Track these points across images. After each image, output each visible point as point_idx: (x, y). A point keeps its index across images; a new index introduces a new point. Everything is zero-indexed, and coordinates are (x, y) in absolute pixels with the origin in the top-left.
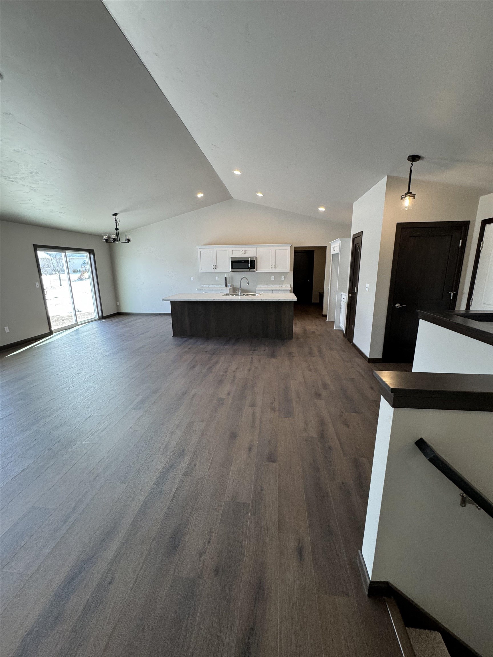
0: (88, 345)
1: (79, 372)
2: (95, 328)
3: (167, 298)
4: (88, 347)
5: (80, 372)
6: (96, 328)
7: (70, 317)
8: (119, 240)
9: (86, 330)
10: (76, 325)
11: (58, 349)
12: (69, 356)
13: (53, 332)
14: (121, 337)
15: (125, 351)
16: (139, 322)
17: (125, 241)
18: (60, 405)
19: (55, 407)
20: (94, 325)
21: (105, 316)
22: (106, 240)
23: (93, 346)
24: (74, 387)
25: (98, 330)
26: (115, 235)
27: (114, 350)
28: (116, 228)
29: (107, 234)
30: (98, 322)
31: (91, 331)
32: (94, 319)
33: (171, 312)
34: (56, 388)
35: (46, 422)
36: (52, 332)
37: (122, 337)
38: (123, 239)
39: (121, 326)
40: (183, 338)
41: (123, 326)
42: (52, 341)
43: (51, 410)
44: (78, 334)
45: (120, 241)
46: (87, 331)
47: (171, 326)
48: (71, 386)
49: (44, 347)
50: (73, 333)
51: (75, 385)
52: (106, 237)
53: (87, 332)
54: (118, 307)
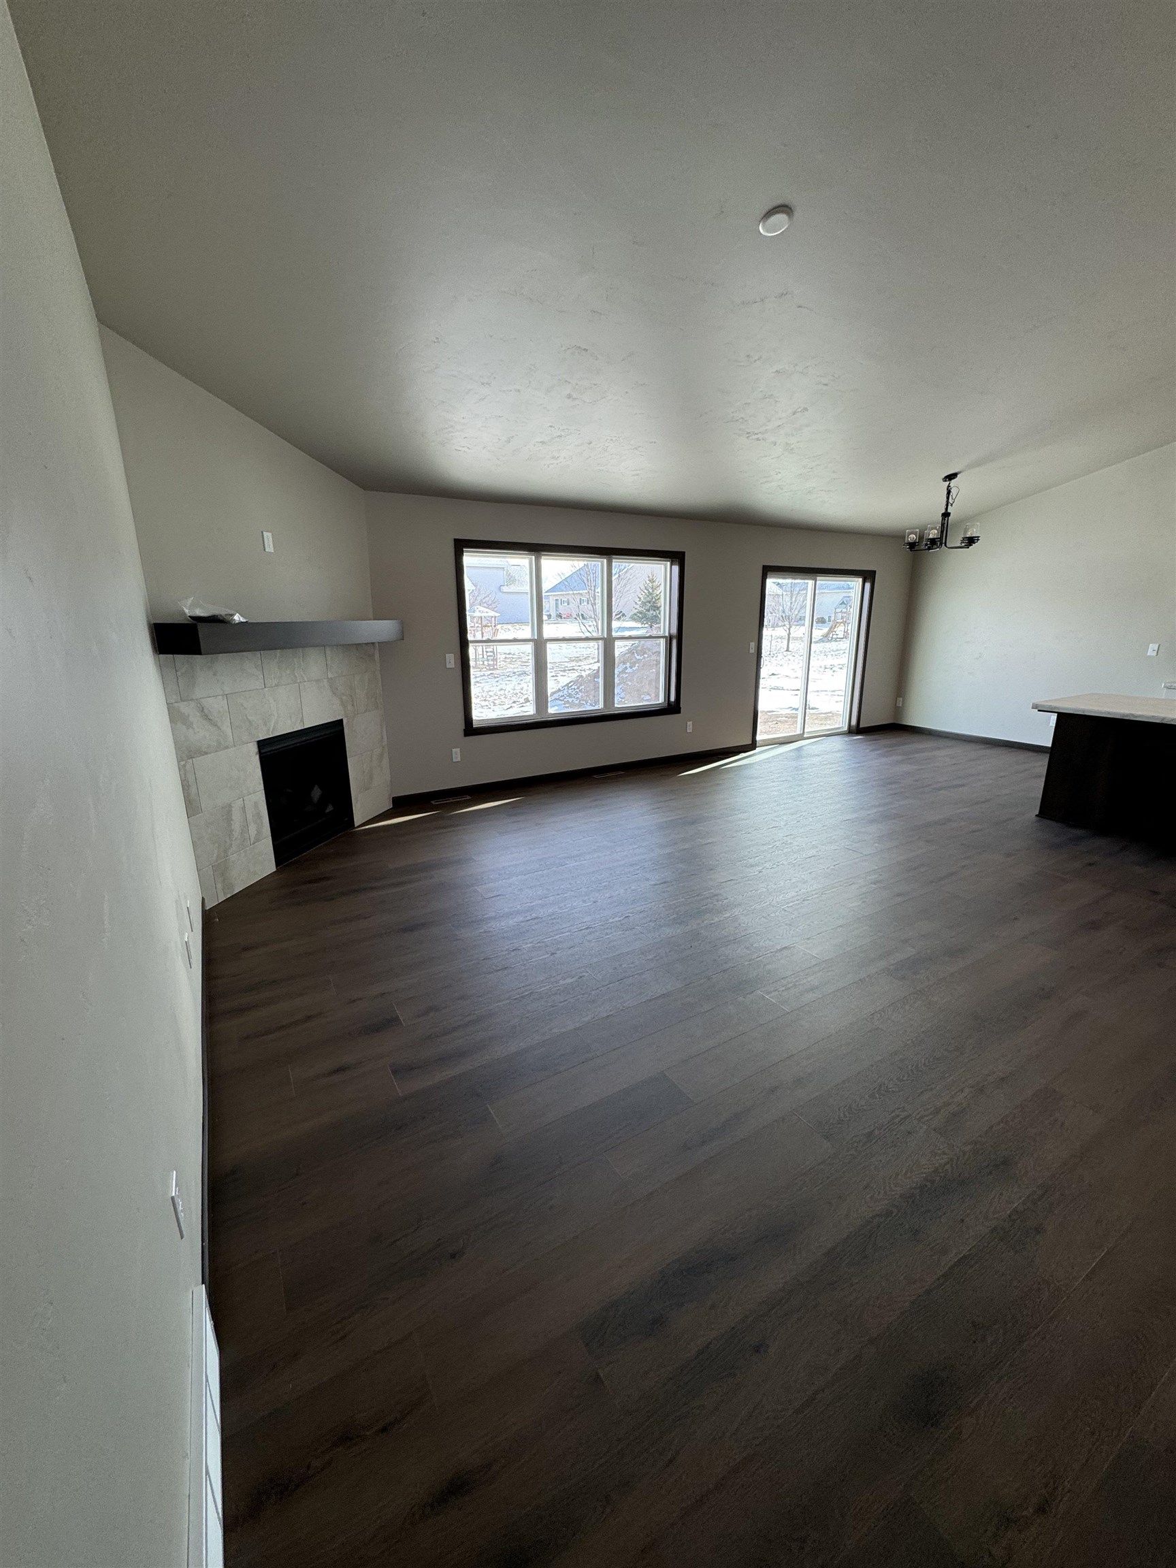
0: (814, 785)
1: (787, 841)
2: (836, 752)
3: (1050, 704)
4: (814, 792)
5: (789, 841)
6: (839, 751)
7: (793, 717)
8: (944, 542)
9: (816, 753)
10: (800, 737)
11: (760, 781)
12: (775, 801)
13: (758, 745)
14: (891, 783)
15: (893, 821)
16: (944, 755)
17: (960, 545)
18: (741, 897)
19: (732, 899)
20: (838, 743)
21: (864, 728)
22: (912, 545)
23: (826, 791)
24: (772, 870)
25: (841, 758)
26: (936, 531)
27: (869, 813)
28: (944, 511)
29: (918, 530)
30: (846, 739)
31: (826, 756)
32: (839, 731)
33: (1050, 745)
34: (741, 861)
35: (712, 922)
36: (756, 744)
37: (893, 786)
38: (955, 539)
39: (895, 758)
40: (1075, 826)
41: (899, 758)
42: (752, 762)
43: (725, 901)
44: (799, 757)
45: (945, 545)
46: (818, 755)
47: (1040, 784)
48: (767, 865)
49: (735, 771)
50: (791, 754)
51: (775, 866)
52: (912, 538)
53: (818, 759)
54: (898, 710)
